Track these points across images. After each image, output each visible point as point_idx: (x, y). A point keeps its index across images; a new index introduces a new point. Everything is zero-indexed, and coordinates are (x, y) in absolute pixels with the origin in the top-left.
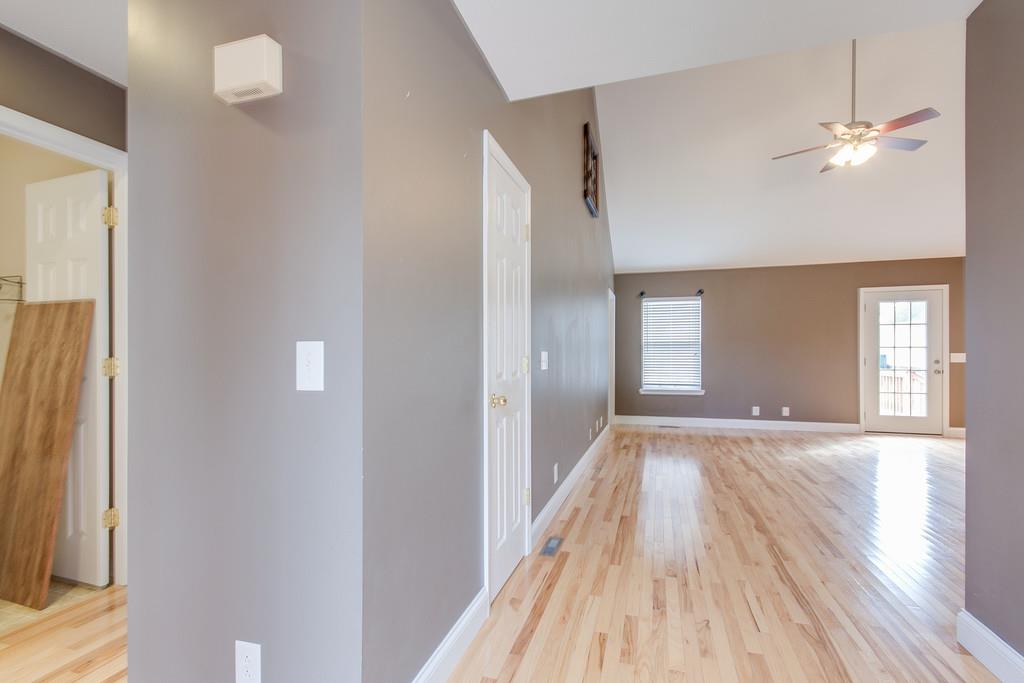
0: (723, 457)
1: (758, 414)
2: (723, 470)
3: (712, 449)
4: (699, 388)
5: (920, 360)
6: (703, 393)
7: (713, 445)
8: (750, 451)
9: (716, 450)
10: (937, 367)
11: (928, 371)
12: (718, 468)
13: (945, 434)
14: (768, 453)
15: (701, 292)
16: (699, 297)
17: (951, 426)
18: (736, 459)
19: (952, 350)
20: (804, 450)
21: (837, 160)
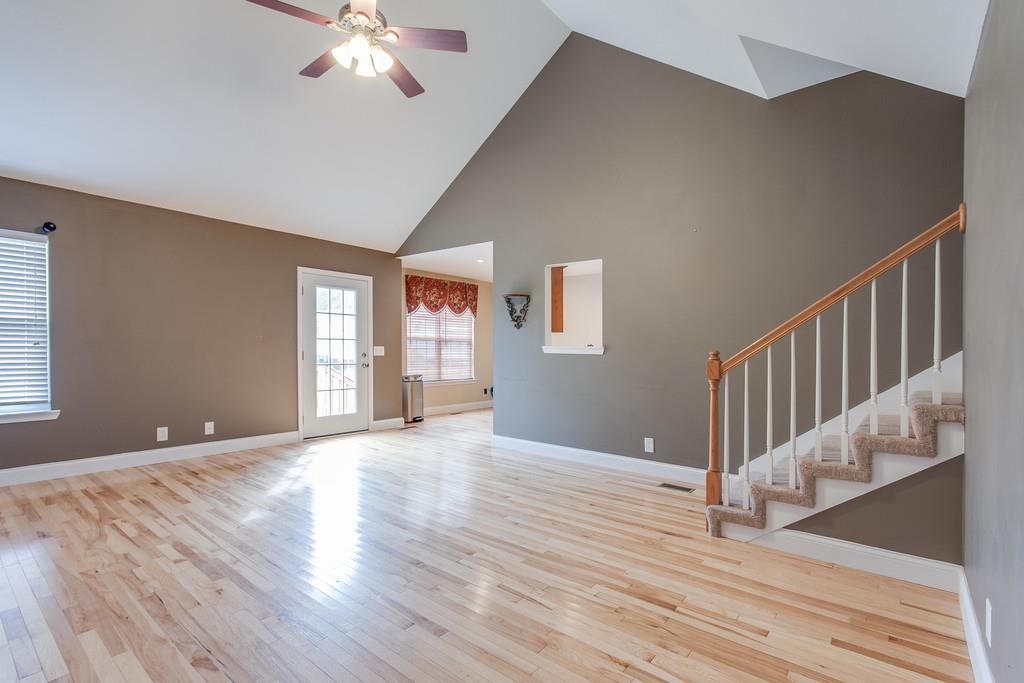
0: (137, 554)
1: (166, 438)
2: (156, 599)
3: (102, 536)
4: (47, 408)
5: (350, 353)
6: (55, 415)
7: (100, 522)
8: (183, 518)
9: (113, 538)
10: (364, 360)
11: (357, 364)
12: (142, 598)
13: (370, 429)
14: (215, 511)
15: (49, 227)
16: (45, 237)
17: (375, 420)
18: (167, 549)
19: (375, 344)
20: (263, 489)
21: (341, 55)
